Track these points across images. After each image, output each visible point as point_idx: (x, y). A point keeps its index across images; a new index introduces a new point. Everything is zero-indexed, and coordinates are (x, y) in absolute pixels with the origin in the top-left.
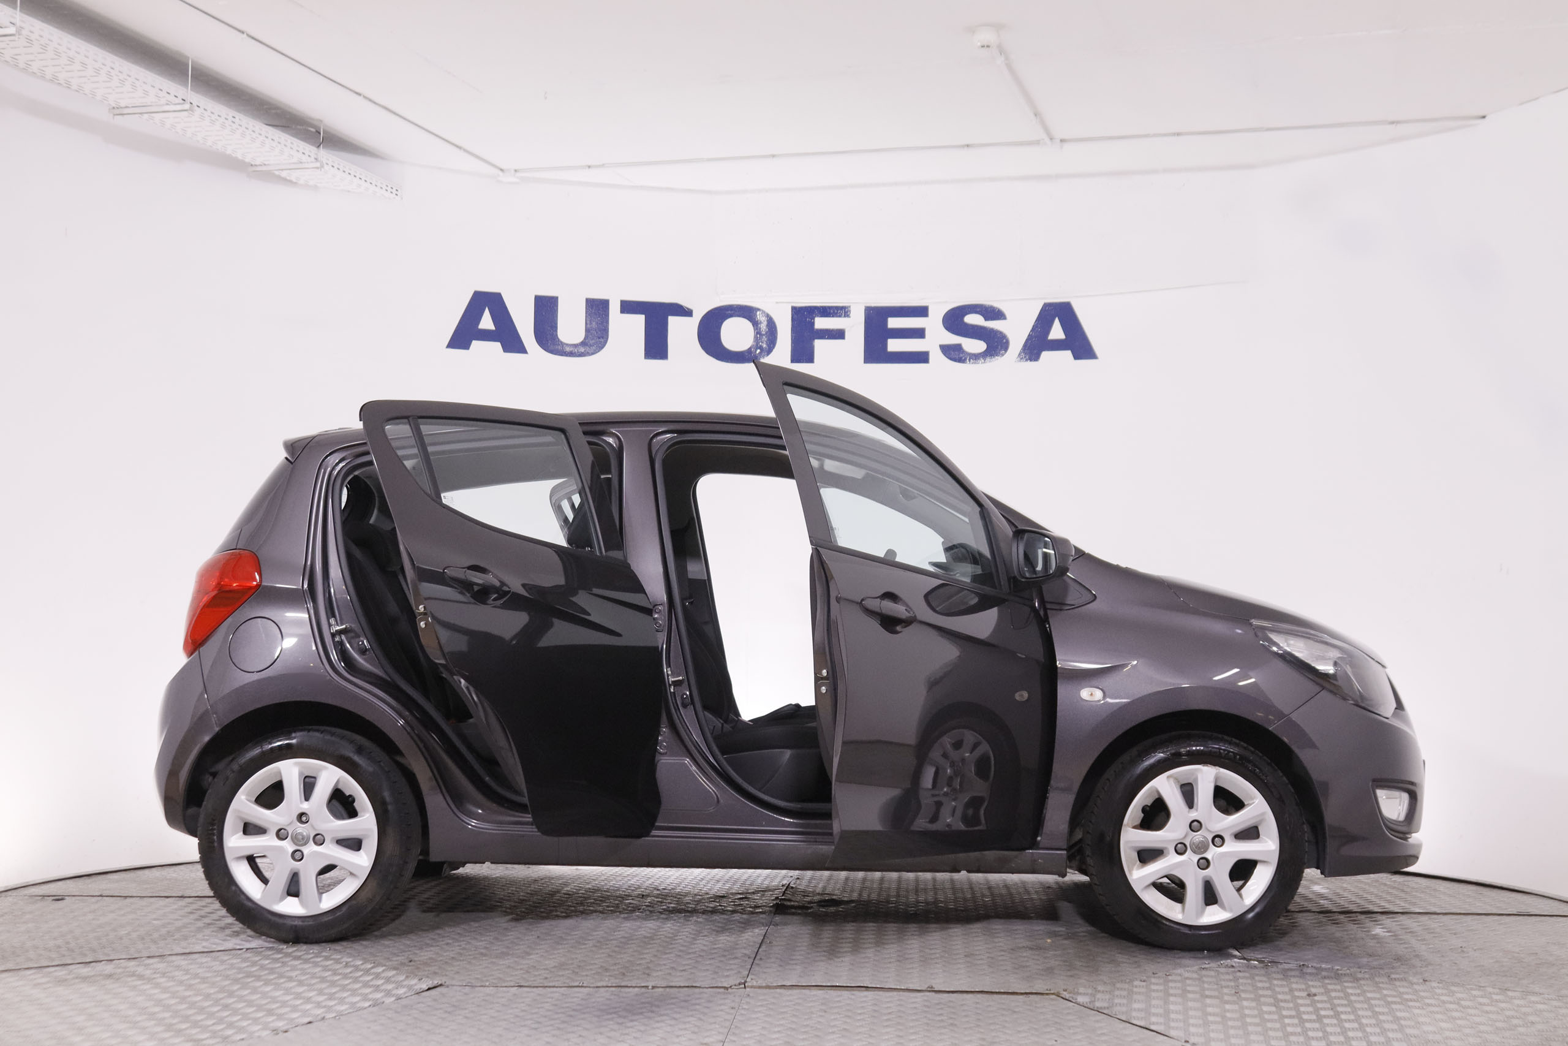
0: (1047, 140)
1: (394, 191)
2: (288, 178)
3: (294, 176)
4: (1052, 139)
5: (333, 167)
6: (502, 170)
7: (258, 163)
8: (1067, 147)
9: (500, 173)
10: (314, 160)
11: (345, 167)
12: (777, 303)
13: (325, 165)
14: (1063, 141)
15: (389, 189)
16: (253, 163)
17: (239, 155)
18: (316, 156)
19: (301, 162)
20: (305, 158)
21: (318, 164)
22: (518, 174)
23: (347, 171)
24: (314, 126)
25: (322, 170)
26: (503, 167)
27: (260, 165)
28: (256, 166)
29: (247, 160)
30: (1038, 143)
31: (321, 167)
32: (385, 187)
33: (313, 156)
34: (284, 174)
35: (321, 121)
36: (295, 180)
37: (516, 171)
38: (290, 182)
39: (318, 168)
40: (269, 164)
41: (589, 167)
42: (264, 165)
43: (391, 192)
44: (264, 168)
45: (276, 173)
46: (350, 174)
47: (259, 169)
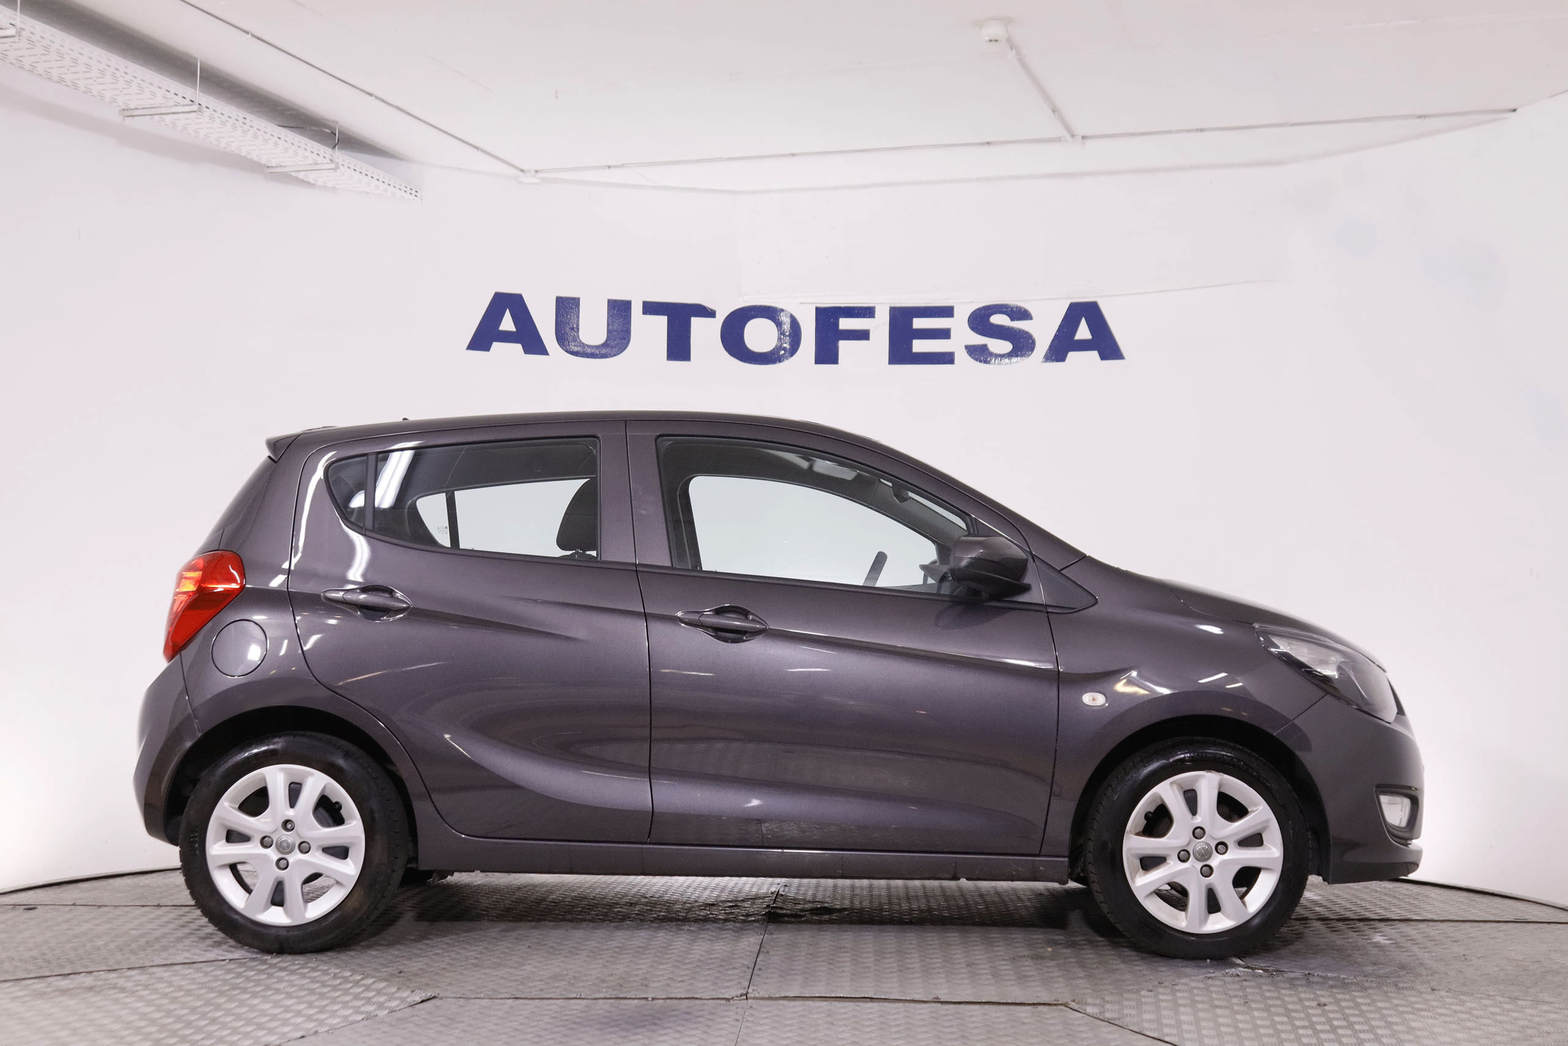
0: (1068, 137)
1: (413, 192)
2: (306, 180)
3: (311, 177)
4: (1073, 136)
5: (349, 168)
6: (522, 171)
7: (274, 164)
8: (1088, 143)
9: (521, 174)
10: (329, 161)
11: (361, 168)
12: (801, 303)
13: (341, 167)
14: (1083, 137)
15: (408, 190)
16: (269, 165)
17: (254, 156)
18: (331, 158)
19: (316, 164)
20: (319, 159)
21: (333, 166)
22: (539, 175)
23: (364, 172)
24: (329, 127)
25: (338, 171)
26: (524, 168)
27: (276, 167)
28: (272, 167)
29: (263, 161)
30: (1058, 140)
31: (336, 168)
32: (403, 189)
33: (328, 157)
34: (301, 175)
35: (337, 122)
36: (313, 182)
37: (536, 171)
38: (308, 183)
39: (333, 169)
40: (284, 166)
41: (609, 167)
42: (281, 166)
43: (411, 194)
44: (280, 170)
45: (294, 174)
46: (367, 175)
47: (275, 170)
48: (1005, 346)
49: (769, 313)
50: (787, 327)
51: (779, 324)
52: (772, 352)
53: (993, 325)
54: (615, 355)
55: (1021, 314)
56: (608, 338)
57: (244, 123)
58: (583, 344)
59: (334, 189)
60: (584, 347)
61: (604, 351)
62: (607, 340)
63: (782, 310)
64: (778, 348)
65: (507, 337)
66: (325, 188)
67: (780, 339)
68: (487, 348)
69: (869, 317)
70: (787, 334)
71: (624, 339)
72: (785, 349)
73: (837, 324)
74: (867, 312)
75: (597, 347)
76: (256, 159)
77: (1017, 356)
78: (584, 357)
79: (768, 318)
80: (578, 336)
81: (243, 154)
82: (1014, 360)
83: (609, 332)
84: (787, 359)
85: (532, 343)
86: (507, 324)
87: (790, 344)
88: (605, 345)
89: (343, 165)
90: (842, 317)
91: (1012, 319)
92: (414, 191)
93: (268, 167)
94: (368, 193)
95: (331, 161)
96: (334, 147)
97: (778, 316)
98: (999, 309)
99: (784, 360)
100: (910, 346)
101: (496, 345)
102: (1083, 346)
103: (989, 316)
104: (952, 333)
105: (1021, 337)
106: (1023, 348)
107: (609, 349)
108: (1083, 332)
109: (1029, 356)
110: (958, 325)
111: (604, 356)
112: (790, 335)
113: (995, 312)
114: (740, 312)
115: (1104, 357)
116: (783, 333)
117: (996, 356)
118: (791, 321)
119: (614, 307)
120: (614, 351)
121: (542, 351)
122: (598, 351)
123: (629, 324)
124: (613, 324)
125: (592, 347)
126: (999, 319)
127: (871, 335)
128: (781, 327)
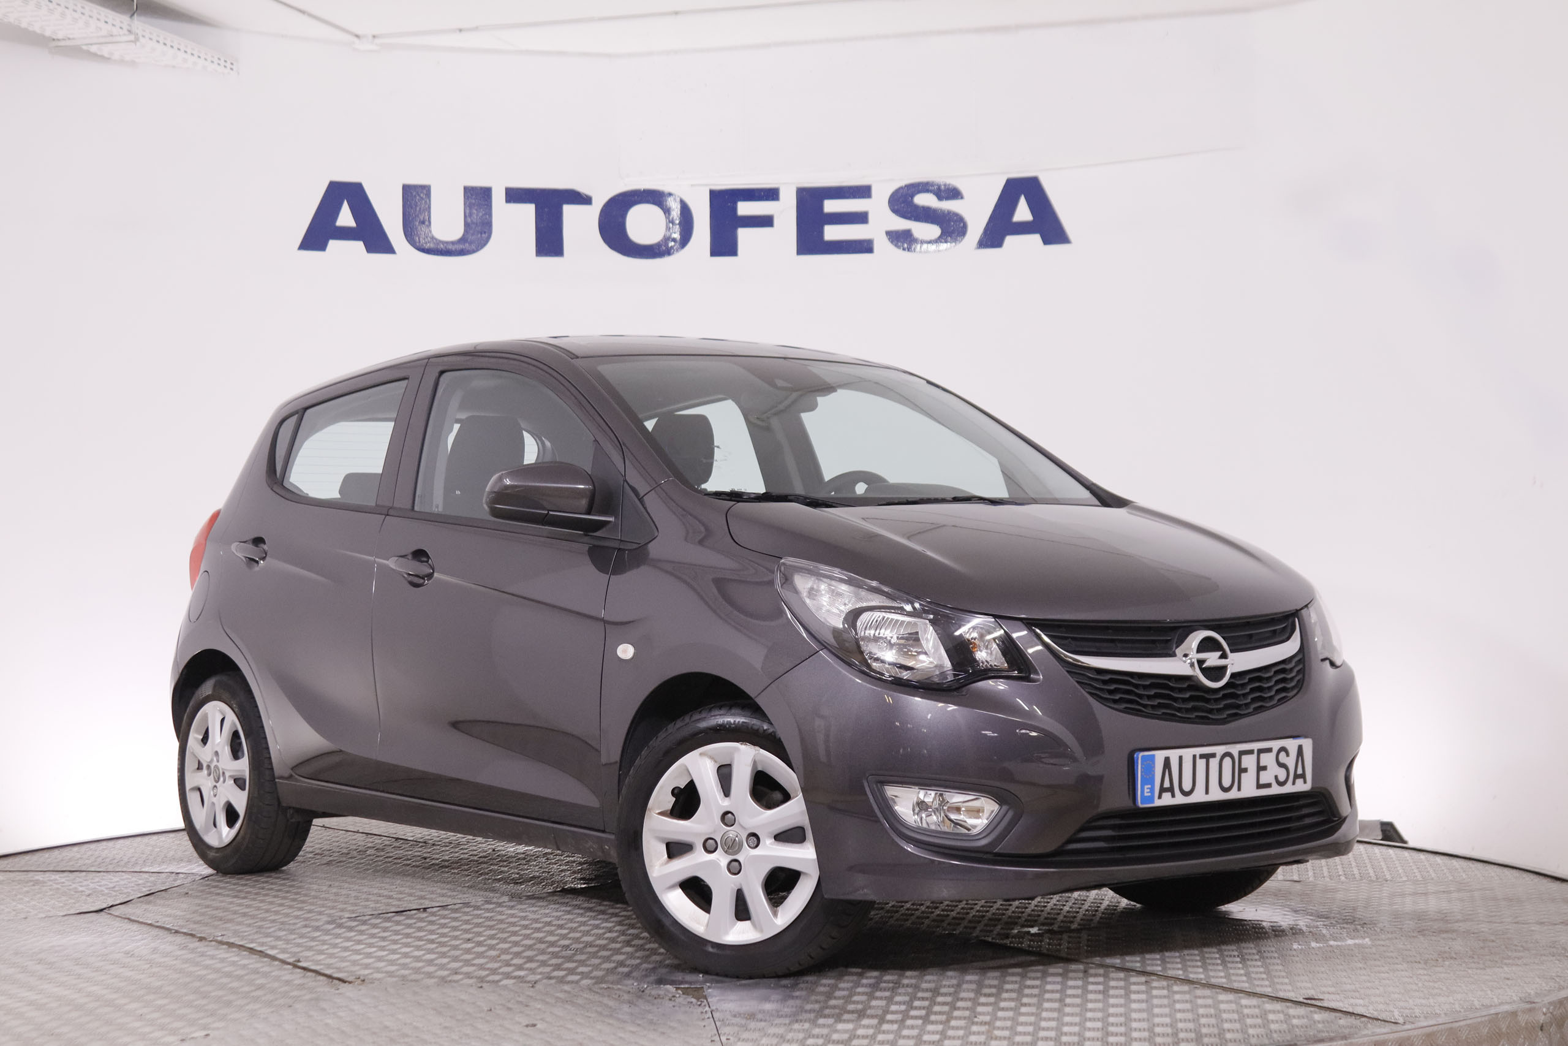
1: (228, 65)
2: (99, 53)
3: (105, 51)
5: (151, 39)
6: (357, 36)
7: (60, 36)
9: (355, 39)
10: (127, 33)
11: (165, 39)
12: (692, 185)
13: (141, 37)
15: (222, 62)
16: (54, 37)
17: (37, 28)
18: (129, 28)
19: (112, 36)
20: (115, 31)
21: (132, 37)
22: (377, 41)
23: (169, 43)
25: (138, 44)
26: (359, 32)
27: (64, 39)
28: (58, 40)
29: (48, 33)
31: (137, 40)
32: (216, 61)
33: (125, 27)
34: (93, 49)
36: (106, 55)
37: (374, 37)
38: (102, 57)
39: (132, 41)
40: (73, 39)
41: (460, 30)
42: (69, 39)
43: (225, 67)
44: (68, 43)
45: (85, 48)
46: (172, 47)
47: (62, 43)
48: (932, 231)
49: (655, 197)
50: (676, 213)
51: (667, 211)
52: (658, 245)
53: (917, 207)
54: (474, 251)
55: (954, 193)
56: (465, 231)
58: (436, 239)
59: (133, 64)
60: (438, 244)
61: (461, 246)
62: (464, 235)
63: (670, 194)
64: (667, 239)
65: (345, 234)
66: (122, 62)
67: (668, 229)
68: (321, 246)
69: (773, 200)
70: (677, 222)
71: (485, 233)
72: (674, 240)
73: (735, 209)
74: (771, 194)
75: (453, 243)
76: (38, 31)
77: (946, 242)
78: (437, 255)
79: (654, 203)
80: (431, 232)
81: (24, 25)
82: (943, 246)
83: (467, 225)
84: (677, 251)
85: (376, 240)
86: (346, 218)
87: (680, 234)
88: (462, 240)
89: (143, 36)
90: (741, 200)
91: (940, 198)
92: (229, 62)
93: (54, 40)
94: (174, 67)
95: (129, 31)
96: (132, 15)
97: (666, 201)
98: (923, 187)
99: (673, 253)
100: (821, 233)
101: (333, 244)
102: (1023, 229)
103: (912, 196)
104: (871, 217)
105: (949, 221)
106: (953, 232)
107: (467, 245)
108: (1023, 213)
109: (960, 242)
110: (877, 207)
111: (462, 253)
112: (680, 224)
113: (919, 192)
114: (621, 198)
115: (1047, 241)
116: (672, 222)
117: (922, 242)
118: (681, 207)
119: (472, 195)
120: (473, 247)
121: (388, 249)
122: (450, 247)
123: (490, 215)
124: (471, 215)
125: (447, 243)
126: (924, 200)
127: (776, 221)
128: (669, 214)
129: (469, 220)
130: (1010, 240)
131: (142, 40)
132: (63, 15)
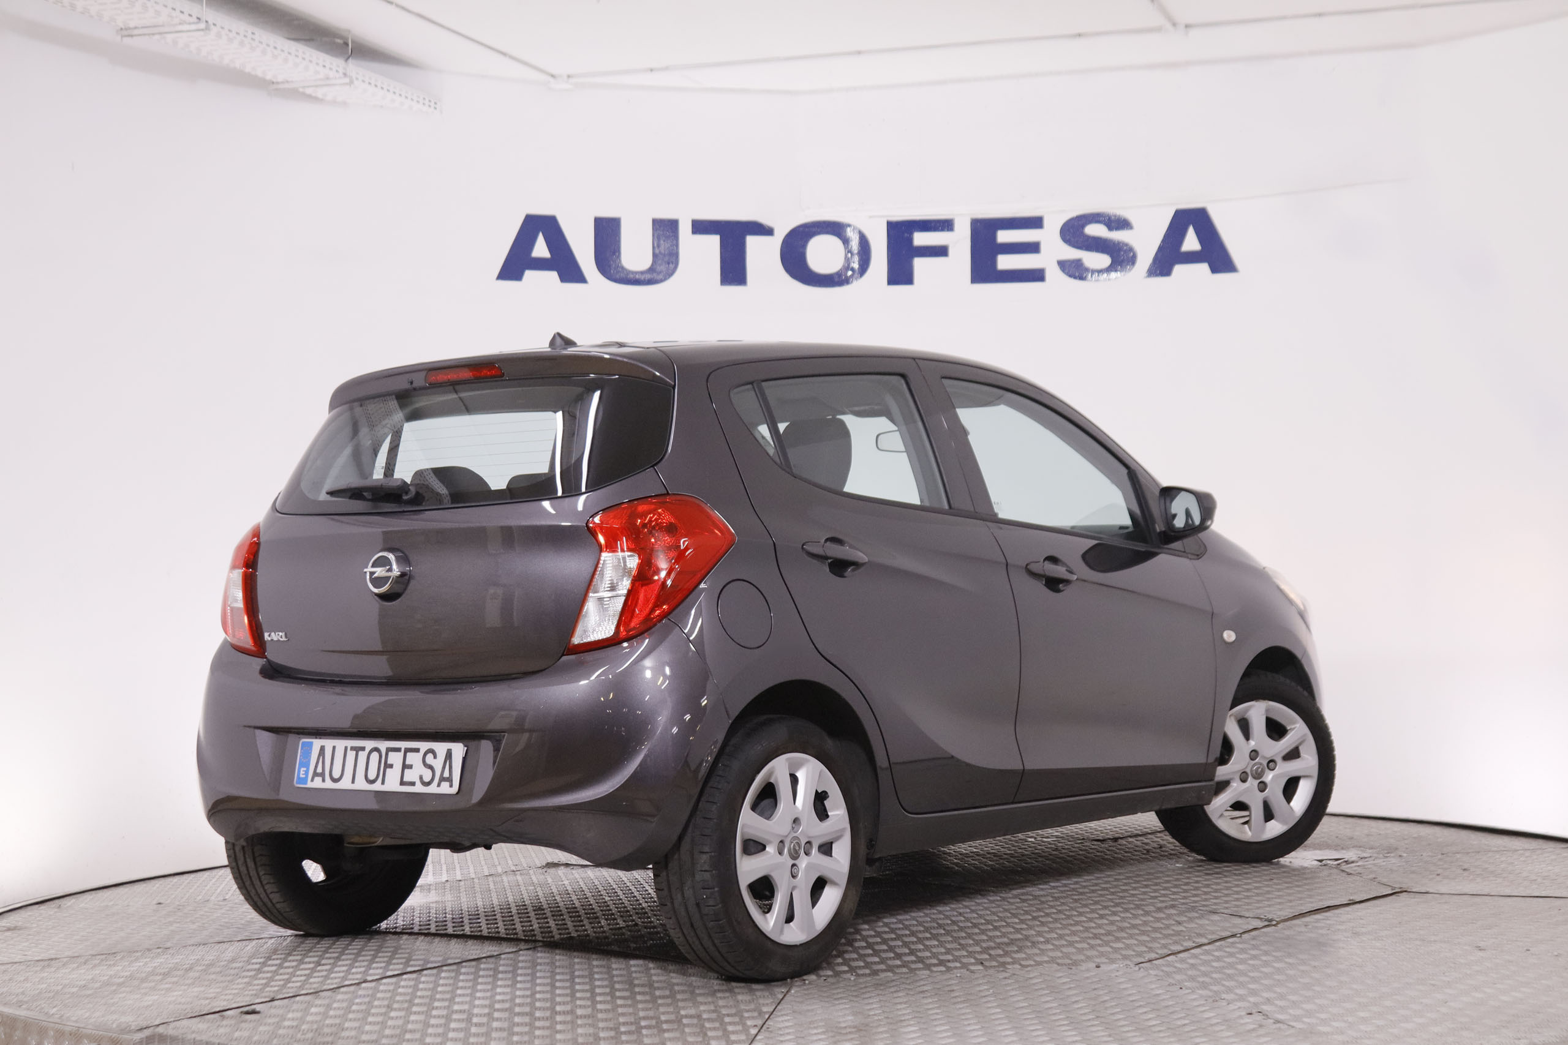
0: (1168, 26)
1: (432, 104)
2: (314, 95)
3: (319, 93)
4: (1174, 25)
5: (363, 81)
6: (553, 76)
7: (280, 80)
8: (1193, 33)
9: (551, 79)
10: (342, 76)
11: (376, 81)
12: (870, 217)
13: (355, 80)
14: (1187, 26)
15: (427, 102)
16: (274, 80)
17: (259, 73)
18: (344, 71)
19: (327, 78)
20: (331, 74)
21: (347, 80)
22: (572, 80)
23: (380, 85)
24: (341, 37)
25: (352, 86)
26: (554, 72)
27: (283, 83)
28: (278, 83)
29: (269, 77)
30: (1158, 30)
31: (351, 82)
32: (422, 101)
33: (341, 70)
34: (309, 91)
35: (349, 31)
36: (321, 97)
37: (569, 76)
38: (317, 99)
39: (347, 84)
40: (292, 82)
41: (652, 70)
42: (287, 82)
43: (430, 106)
44: (287, 86)
45: (301, 90)
46: (382, 88)
47: (281, 86)
48: (1104, 260)
49: (835, 229)
50: (855, 245)
51: (846, 241)
52: (838, 274)
53: (1088, 237)
54: (661, 281)
55: (1122, 224)
56: (654, 262)
57: (253, 39)
58: (626, 269)
59: (344, 104)
60: (628, 274)
61: (650, 276)
62: (652, 265)
63: (849, 225)
64: (847, 267)
65: (540, 265)
66: (334, 103)
67: (847, 258)
68: (518, 277)
69: (948, 230)
70: (856, 252)
71: (672, 263)
72: (853, 269)
73: (911, 240)
74: (945, 225)
75: (642, 273)
76: (260, 75)
77: (1116, 271)
78: (628, 284)
79: (833, 234)
80: (621, 262)
81: (248, 69)
82: (1113, 275)
83: (655, 255)
84: (856, 279)
85: (570, 272)
86: (540, 249)
87: (860, 265)
88: (651, 270)
89: (357, 79)
90: (917, 231)
91: (1110, 228)
92: (433, 102)
93: (273, 83)
94: (382, 107)
95: (345, 75)
96: (348, 58)
97: (845, 232)
98: (1095, 218)
99: (852, 282)
100: (994, 263)
101: (529, 274)
102: (1191, 258)
103: (1083, 226)
104: (1043, 247)
105: (1120, 250)
106: (1123, 261)
107: (655, 275)
108: (1191, 242)
109: (1130, 270)
110: (1049, 237)
111: (650, 282)
112: (859, 253)
113: (1090, 222)
114: (801, 229)
115: (1215, 270)
116: (850, 251)
117: (1093, 272)
118: (860, 238)
119: (660, 227)
120: (661, 277)
121: (580, 278)
122: (642, 277)
123: (677, 245)
124: (659, 246)
125: (636, 273)
126: (1095, 230)
127: (951, 251)
128: (848, 245)
129: (657, 251)
130: (1179, 269)
131: (356, 82)
132: (286, 60)
